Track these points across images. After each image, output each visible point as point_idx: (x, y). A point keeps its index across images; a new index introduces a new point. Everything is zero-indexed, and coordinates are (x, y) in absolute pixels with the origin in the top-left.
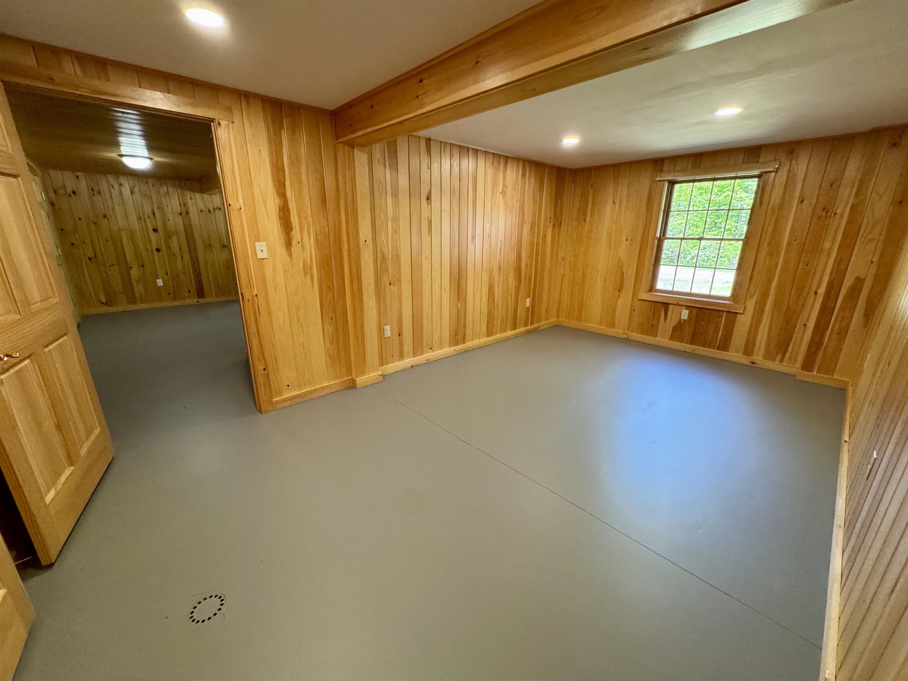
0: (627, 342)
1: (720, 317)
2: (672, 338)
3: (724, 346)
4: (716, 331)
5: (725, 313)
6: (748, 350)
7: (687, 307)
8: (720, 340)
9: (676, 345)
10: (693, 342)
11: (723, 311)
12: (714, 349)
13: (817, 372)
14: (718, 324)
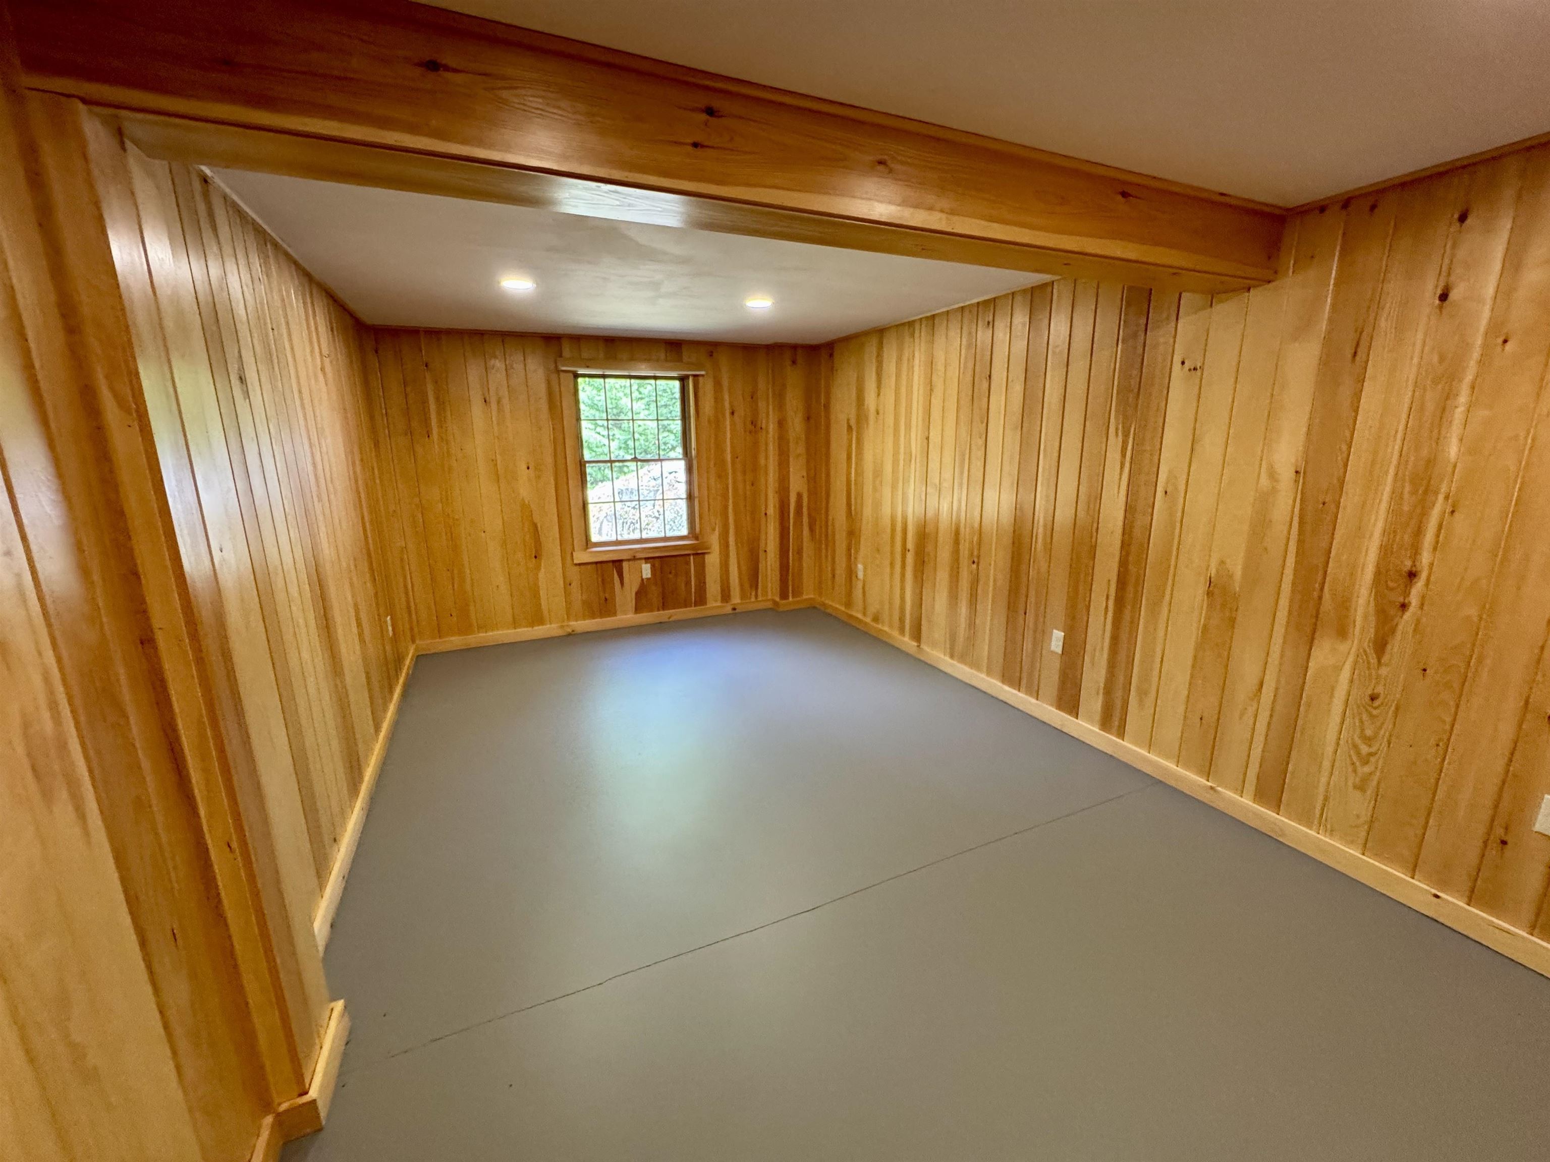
0: (571, 638)
1: (688, 563)
2: (638, 609)
3: (701, 599)
4: (688, 583)
5: (692, 557)
6: (726, 596)
7: (647, 559)
8: (695, 593)
9: (645, 617)
10: (664, 606)
11: (689, 555)
12: (691, 606)
13: (793, 597)
14: (688, 573)
